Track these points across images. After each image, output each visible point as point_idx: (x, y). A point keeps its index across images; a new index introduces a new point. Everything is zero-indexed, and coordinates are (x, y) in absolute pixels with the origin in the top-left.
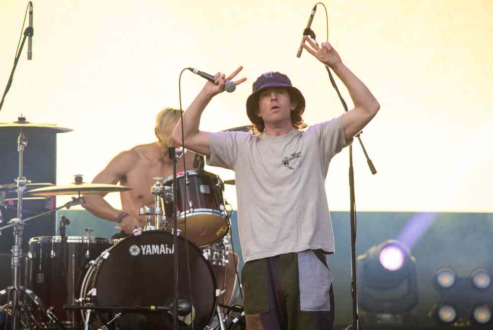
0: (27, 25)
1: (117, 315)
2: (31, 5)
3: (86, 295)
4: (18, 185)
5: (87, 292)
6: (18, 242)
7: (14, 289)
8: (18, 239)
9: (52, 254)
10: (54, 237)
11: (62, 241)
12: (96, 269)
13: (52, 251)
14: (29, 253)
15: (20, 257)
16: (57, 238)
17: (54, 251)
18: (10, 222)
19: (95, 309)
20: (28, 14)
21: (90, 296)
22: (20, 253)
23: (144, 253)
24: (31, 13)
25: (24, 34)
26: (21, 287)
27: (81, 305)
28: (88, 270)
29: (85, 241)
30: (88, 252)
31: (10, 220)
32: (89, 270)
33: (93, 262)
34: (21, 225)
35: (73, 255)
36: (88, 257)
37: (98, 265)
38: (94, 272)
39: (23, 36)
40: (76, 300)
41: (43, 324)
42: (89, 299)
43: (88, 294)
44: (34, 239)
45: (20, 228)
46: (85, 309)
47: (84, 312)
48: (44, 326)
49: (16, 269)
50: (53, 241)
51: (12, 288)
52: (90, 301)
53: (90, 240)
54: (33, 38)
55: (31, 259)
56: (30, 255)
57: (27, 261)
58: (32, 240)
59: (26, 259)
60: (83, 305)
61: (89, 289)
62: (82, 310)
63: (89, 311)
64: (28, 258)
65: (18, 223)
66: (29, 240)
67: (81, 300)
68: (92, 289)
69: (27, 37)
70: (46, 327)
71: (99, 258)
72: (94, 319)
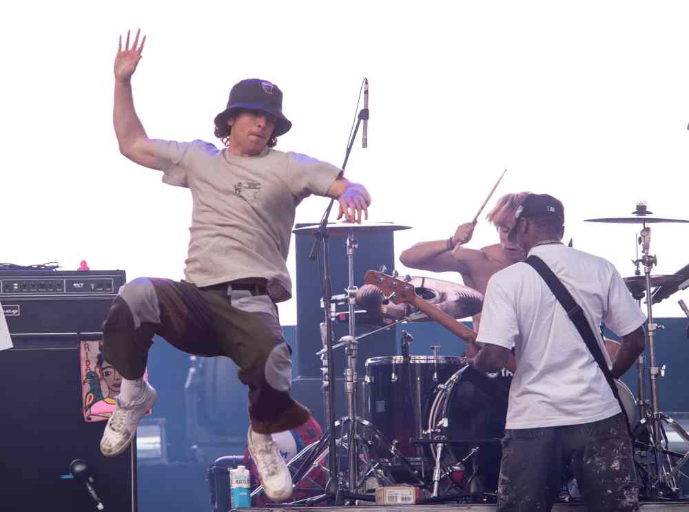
0: (362, 107)
1: (474, 450)
2: (367, 83)
3: (435, 427)
4: (348, 296)
5: (437, 422)
6: (351, 364)
7: (349, 420)
8: (351, 361)
9: (393, 377)
10: (394, 357)
11: (404, 361)
12: (446, 394)
13: (393, 375)
14: (367, 377)
15: (354, 381)
16: (398, 359)
17: (396, 374)
18: (341, 340)
19: (447, 443)
20: (363, 94)
21: (441, 427)
22: (355, 377)
23: (503, 375)
24: (366, 92)
25: (358, 117)
26: (357, 418)
27: (430, 438)
28: (436, 396)
29: (432, 362)
30: (435, 374)
31: (340, 338)
32: (438, 397)
33: (441, 386)
34: (354, 344)
35: (419, 379)
36: (436, 380)
37: (448, 389)
38: (444, 399)
39: (357, 119)
40: (424, 432)
41: (387, 460)
42: (439, 430)
43: (438, 425)
44: (372, 360)
45: (352, 347)
46: (436, 443)
47: (434, 447)
48: (387, 463)
49: (350, 396)
50: (393, 362)
51: (346, 418)
52: (441, 434)
53: (438, 361)
54: (369, 121)
55: (369, 383)
56: (368, 379)
57: (364, 387)
58: (369, 361)
59: (363, 383)
60: (432, 438)
61: (439, 418)
62: (431, 445)
63: (440, 445)
64: (366, 382)
65: (351, 342)
66: (365, 361)
67: (429, 431)
68: (443, 419)
69: (362, 121)
70: (390, 464)
71: (448, 381)
72: (447, 455)
